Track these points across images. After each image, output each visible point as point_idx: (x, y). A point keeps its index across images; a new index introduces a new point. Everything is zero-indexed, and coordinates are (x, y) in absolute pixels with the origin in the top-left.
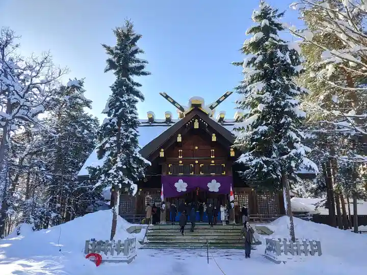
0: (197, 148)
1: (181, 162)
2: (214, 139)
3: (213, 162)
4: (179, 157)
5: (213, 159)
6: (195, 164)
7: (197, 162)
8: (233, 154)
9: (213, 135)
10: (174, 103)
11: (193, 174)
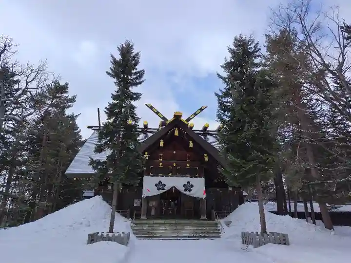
0: (174, 152)
1: (161, 164)
2: (191, 145)
3: (188, 165)
4: (160, 160)
5: (188, 162)
6: (173, 166)
8: (206, 159)
9: (191, 142)
10: (157, 113)
11: (171, 175)
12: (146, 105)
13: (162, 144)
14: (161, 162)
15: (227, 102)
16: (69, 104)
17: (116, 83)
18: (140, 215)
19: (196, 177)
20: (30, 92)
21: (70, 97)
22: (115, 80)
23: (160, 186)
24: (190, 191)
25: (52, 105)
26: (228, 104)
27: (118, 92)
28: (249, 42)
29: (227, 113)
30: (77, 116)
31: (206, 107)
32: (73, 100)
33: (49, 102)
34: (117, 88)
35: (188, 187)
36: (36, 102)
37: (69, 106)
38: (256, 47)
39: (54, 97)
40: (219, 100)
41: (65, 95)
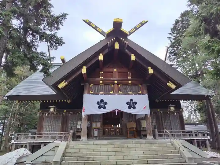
0: (115, 70)
1: (101, 82)
2: (133, 58)
3: (130, 82)
4: (100, 78)
5: (130, 80)
6: (114, 84)
7: (116, 82)
8: (151, 71)
9: (133, 55)
10: (96, 28)
11: (112, 92)
12: (84, 21)
13: (101, 57)
14: (101, 80)
18: (80, 137)
19: (139, 94)
23: (102, 104)
24: (134, 108)
31: (147, 22)
35: (132, 104)
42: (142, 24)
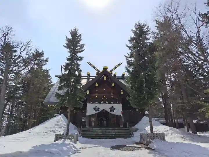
0: (104, 90)
2: (113, 85)
5: (112, 95)
7: (104, 96)
8: (122, 93)
9: (113, 83)
10: (94, 67)
11: (102, 102)
12: (87, 63)
13: (97, 85)
14: (97, 95)
15: (131, 61)
16: (45, 63)
17: (69, 52)
18: (85, 125)
19: (117, 104)
20: (22, 57)
21: (45, 59)
22: (68, 50)
23: (96, 109)
24: (113, 111)
25: (35, 64)
26: (132, 62)
27: (70, 56)
28: (143, 26)
29: (131, 66)
30: (49, 70)
31: (122, 63)
32: (47, 61)
33: (33, 62)
34: (69, 54)
35: (113, 109)
36: (26, 63)
37: (44, 65)
38: (147, 29)
39: (36, 59)
40: (127, 59)
41: (42, 58)
42: (119, 65)
